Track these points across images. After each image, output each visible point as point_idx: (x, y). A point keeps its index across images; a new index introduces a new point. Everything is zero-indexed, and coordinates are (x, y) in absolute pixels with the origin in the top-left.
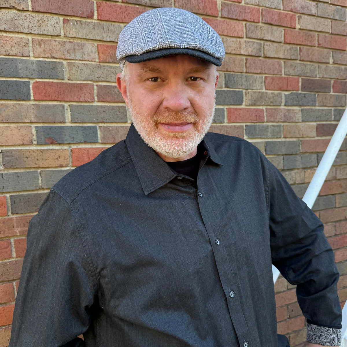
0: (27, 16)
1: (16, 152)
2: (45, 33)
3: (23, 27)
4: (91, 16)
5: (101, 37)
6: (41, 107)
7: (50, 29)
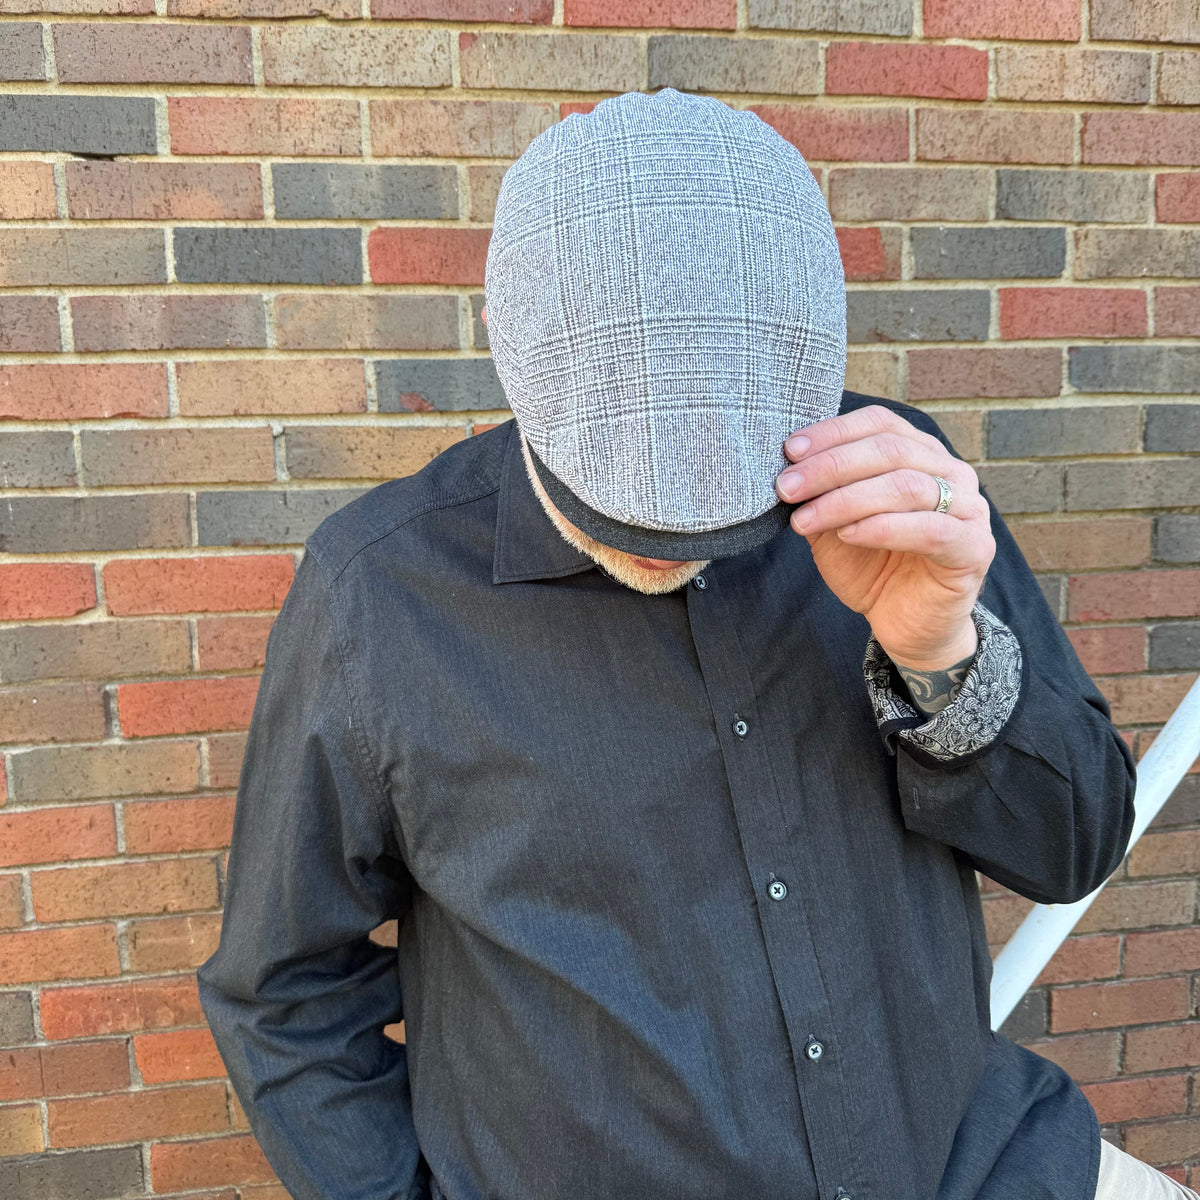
0: (357, 35)
1: (322, 434)
2: (407, 81)
3: (345, 68)
4: (544, 19)
5: (573, 79)
6: (390, 304)
7: (419, 70)
